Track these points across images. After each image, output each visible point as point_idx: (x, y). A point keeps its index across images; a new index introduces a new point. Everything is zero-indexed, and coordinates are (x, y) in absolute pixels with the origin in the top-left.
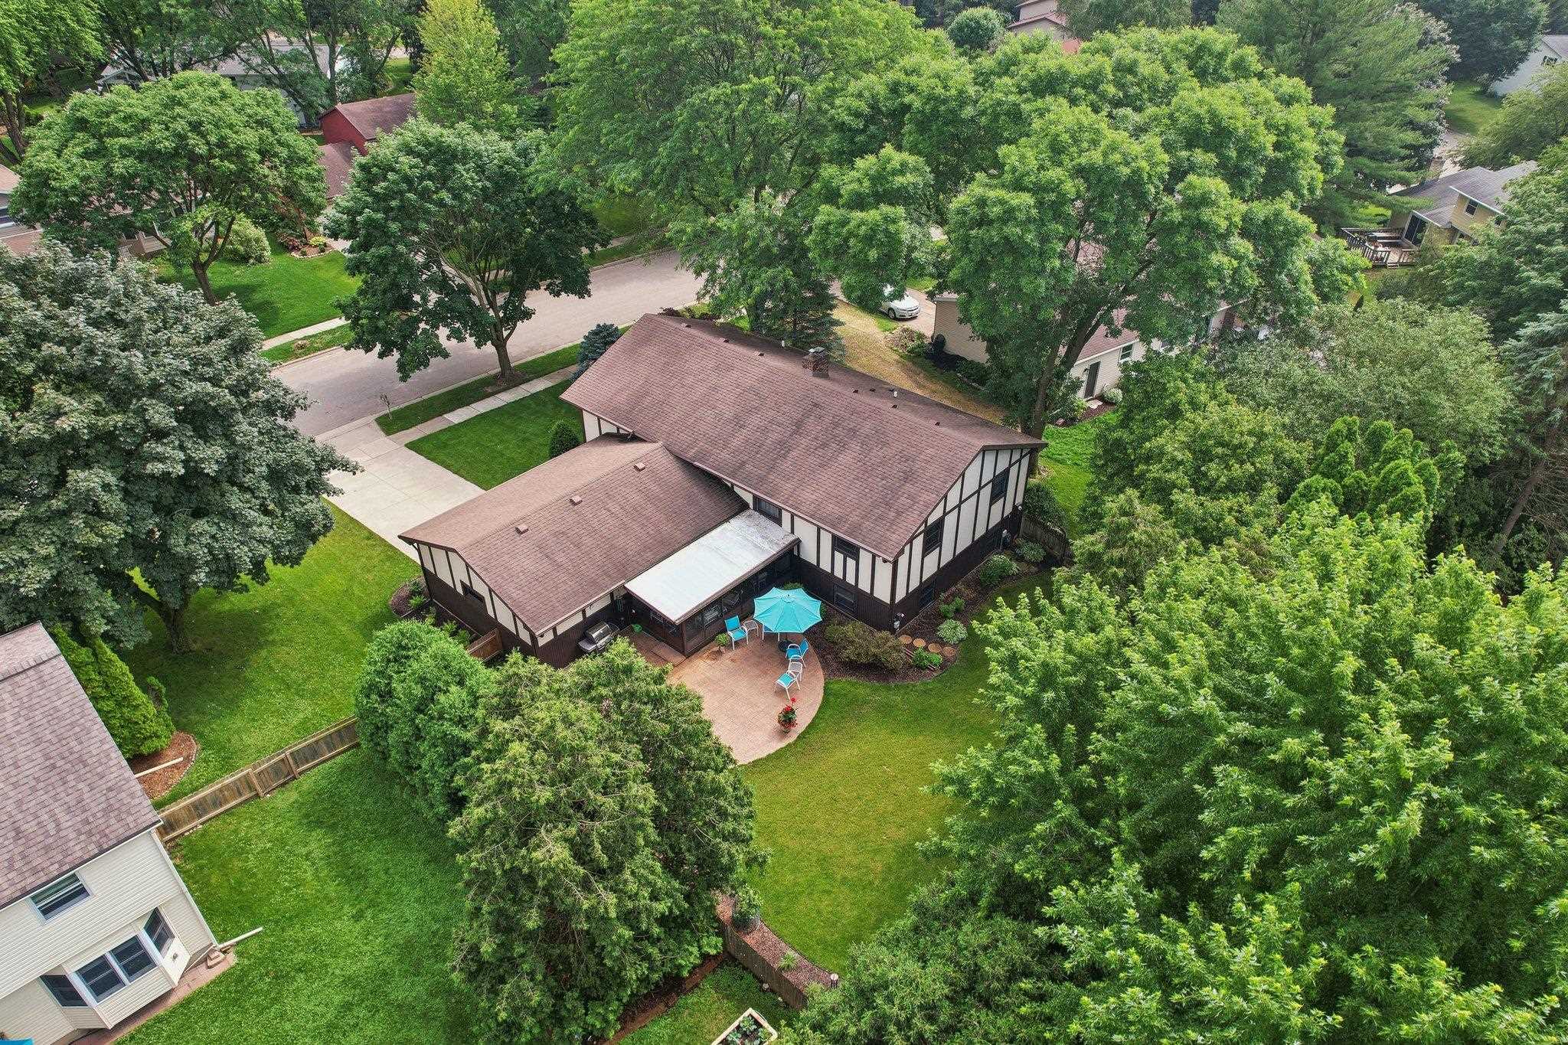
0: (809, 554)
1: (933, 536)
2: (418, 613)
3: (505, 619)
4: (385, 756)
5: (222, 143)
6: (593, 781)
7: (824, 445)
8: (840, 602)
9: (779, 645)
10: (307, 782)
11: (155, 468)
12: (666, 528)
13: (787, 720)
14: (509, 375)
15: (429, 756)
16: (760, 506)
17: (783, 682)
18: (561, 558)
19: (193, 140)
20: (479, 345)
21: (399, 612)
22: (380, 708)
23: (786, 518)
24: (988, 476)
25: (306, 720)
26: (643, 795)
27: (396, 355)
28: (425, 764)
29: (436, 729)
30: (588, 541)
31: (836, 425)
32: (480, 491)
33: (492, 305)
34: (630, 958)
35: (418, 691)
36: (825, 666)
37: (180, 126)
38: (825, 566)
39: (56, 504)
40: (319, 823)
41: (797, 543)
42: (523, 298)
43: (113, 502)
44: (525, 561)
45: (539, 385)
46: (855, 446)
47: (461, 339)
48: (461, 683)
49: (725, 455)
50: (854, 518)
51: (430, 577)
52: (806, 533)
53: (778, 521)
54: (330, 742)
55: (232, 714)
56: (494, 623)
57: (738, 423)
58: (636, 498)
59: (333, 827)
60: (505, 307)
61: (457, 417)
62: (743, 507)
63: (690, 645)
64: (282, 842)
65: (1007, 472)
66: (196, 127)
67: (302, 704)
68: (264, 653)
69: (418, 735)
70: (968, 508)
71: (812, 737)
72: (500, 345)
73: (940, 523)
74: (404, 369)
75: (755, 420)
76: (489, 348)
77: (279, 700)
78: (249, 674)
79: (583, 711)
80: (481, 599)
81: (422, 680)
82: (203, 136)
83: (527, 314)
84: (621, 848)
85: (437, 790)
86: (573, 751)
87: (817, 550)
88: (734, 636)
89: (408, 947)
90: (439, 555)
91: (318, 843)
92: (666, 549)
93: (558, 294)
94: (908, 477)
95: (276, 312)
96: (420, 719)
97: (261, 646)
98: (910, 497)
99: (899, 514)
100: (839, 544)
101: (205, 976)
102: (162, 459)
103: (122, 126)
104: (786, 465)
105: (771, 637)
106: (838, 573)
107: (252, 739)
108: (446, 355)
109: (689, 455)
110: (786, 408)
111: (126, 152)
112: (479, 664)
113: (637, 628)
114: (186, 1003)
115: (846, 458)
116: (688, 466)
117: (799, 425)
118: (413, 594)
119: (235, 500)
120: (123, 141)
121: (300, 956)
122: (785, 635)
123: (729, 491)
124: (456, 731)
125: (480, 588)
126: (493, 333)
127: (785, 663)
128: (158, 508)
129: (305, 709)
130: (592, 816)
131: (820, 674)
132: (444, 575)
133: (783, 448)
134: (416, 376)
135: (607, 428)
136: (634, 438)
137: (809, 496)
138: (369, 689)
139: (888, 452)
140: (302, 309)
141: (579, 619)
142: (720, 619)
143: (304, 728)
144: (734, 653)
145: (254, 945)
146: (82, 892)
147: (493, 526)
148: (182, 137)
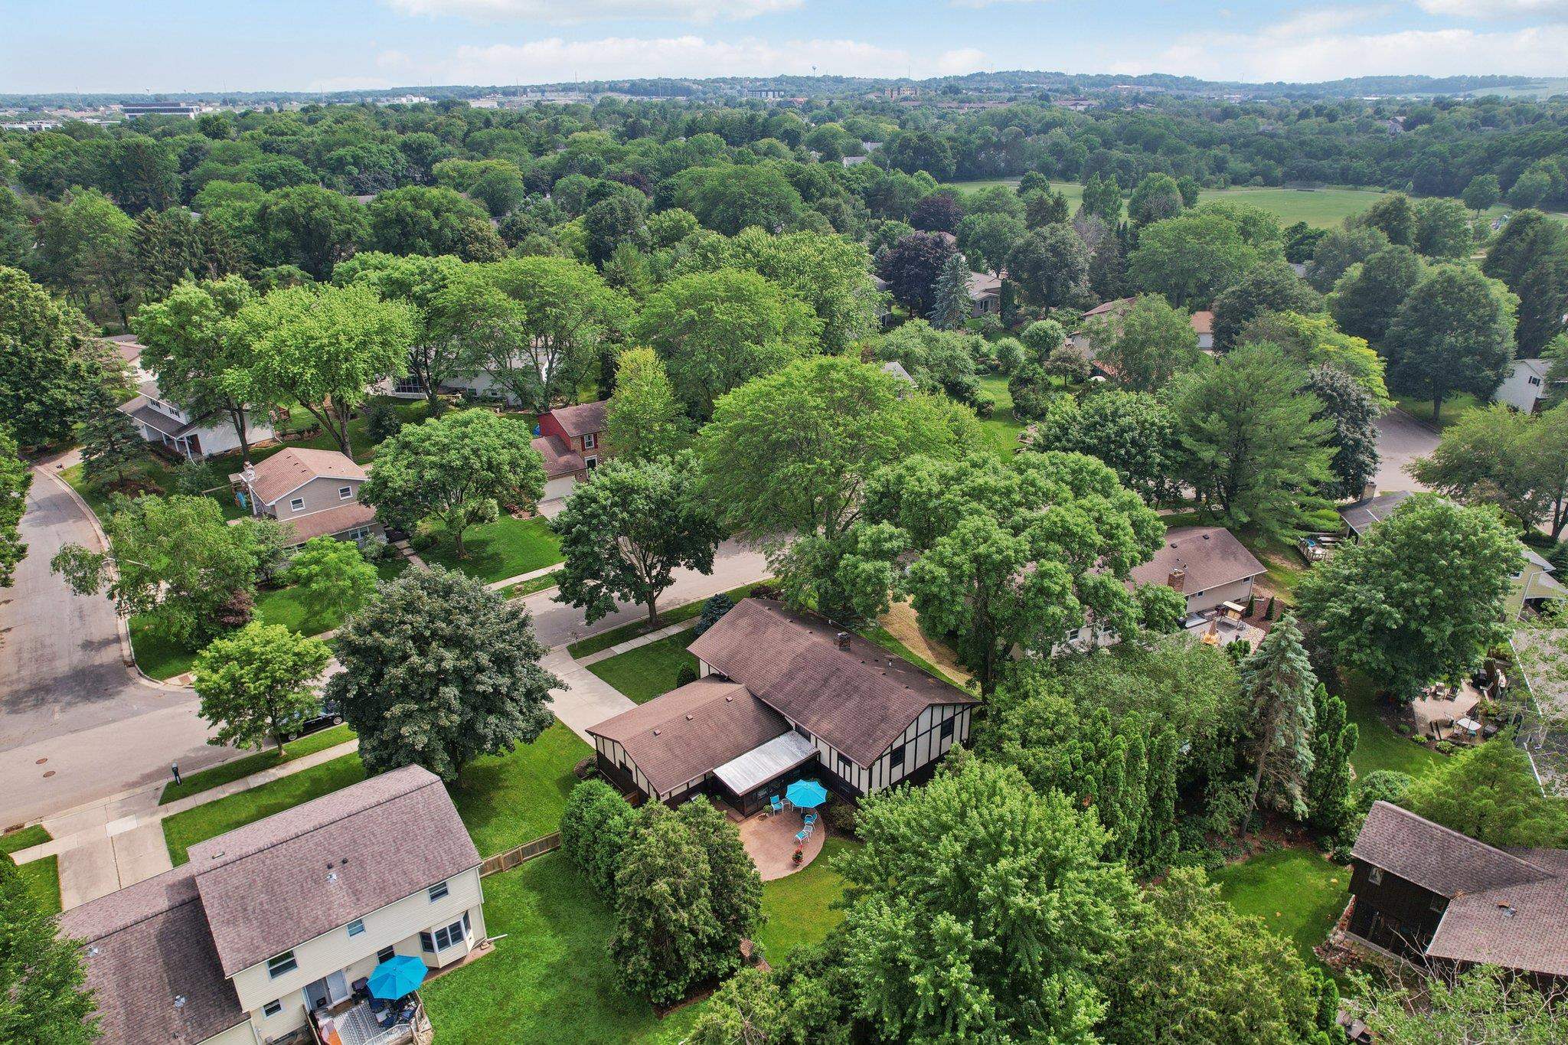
0: (825, 761)
1: (898, 756)
2: (592, 776)
3: (643, 784)
4: (574, 854)
5: (489, 462)
6: (683, 860)
7: (838, 695)
8: (842, 792)
9: (799, 815)
10: (527, 866)
11: (480, 688)
12: (741, 738)
13: (797, 858)
14: (656, 622)
15: (601, 851)
16: (798, 729)
17: (799, 837)
18: (678, 752)
19: (473, 460)
20: (637, 603)
21: (580, 776)
22: (575, 826)
23: (813, 738)
24: (937, 720)
25: (525, 834)
26: (705, 868)
27: (585, 607)
28: (598, 856)
29: (606, 837)
30: (694, 743)
31: (848, 683)
32: (633, 706)
33: (649, 574)
34: (692, 958)
35: (599, 817)
36: (827, 829)
37: (467, 452)
38: (834, 769)
39: (433, 704)
40: (534, 888)
41: (819, 753)
42: (669, 571)
43: (456, 704)
44: (657, 752)
45: (674, 630)
46: (856, 698)
47: (627, 600)
48: (620, 815)
49: (780, 696)
50: (849, 742)
51: (601, 756)
52: (823, 748)
53: (809, 739)
54: (542, 845)
55: (486, 825)
56: (636, 787)
57: (790, 675)
58: (724, 718)
59: (541, 891)
60: (656, 577)
61: (619, 649)
62: (789, 728)
63: (748, 810)
64: (515, 895)
65: (952, 720)
66: (475, 452)
67: (524, 824)
68: (502, 793)
69: (595, 841)
70: (923, 741)
71: (812, 869)
72: (651, 602)
73: (902, 749)
74: (589, 618)
75: (801, 675)
76: (645, 605)
77: (511, 820)
78: (494, 804)
79: (681, 827)
80: (630, 772)
81: (601, 811)
82: (479, 457)
83: (670, 582)
84: (693, 894)
85: (603, 869)
86: (676, 845)
87: (830, 760)
88: (775, 807)
89: (579, 953)
90: (609, 744)
91: (533, 898)
92: (738, 752)
93: (691, 568)
94: (884, 719)
95: (501, 561)
96: (597, 832)
97: (499, 788)
98: (883, 732)
99: (875, 741)
100: (840, 757)
101: (480, 953)
102: (483, 683)
103: (433, 449)
104: (814, 706)
105: (797, 810)
106: (841, 774)
107: (497, 840)
108: (617, 611)
109: (759, 694)
110: (820, 669)
111: (433, 465)
112: (629, 805)
113: (719, 797)
114: (472, 964)
115: (851, 704)
116: (757, 699)
117: (826, 680)
118: (588, 765)
119: (509, 706)
120: (432, 458)
121: (525, 951)
122: (805, 809)
123: (782, 717)
124: (617, 839)
125: (630, 765)
126: (646, 595)
127: (802, 825)
128: (475, 709)
129: (525, 827)
130: (681, 876)
131: (823, 834)
132: (609, 756)
133: (815, 695)
134: (596, 623)
135: (713, 671)
136: (728, 680)
137: (826, 726)
138: (570, 815)
139: (875, 703)
140: (519, 560)
141: (685, 788)
142: (768, 796)
143: (525, 837)
144: (775, 817)
145: (503, 943)
146: (445, 892)
147: (641, 729)
148: (467, 458)
